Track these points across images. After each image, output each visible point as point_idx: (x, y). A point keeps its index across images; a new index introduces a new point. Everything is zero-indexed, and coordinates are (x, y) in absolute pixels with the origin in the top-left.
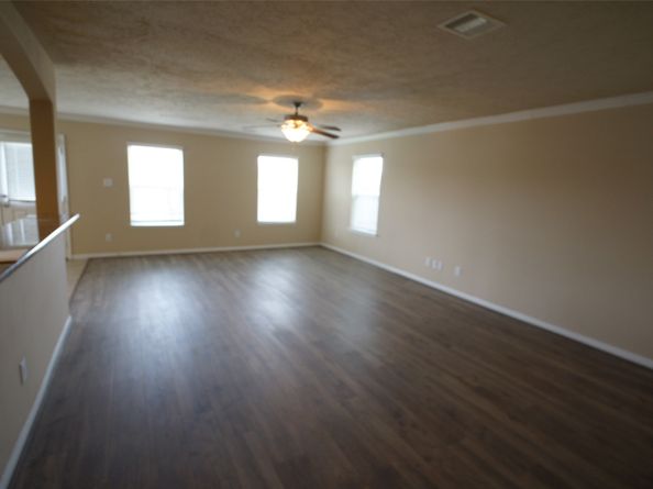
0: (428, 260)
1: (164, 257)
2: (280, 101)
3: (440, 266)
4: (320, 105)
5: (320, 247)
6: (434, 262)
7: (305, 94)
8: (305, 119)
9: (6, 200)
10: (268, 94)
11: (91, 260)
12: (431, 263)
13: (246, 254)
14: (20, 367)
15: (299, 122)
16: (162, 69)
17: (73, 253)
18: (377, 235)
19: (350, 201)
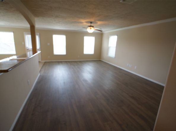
0: (128, 64)
1: (61, 62)
2: (87, 22)
3: (131, 66)
4: (97, 23)
5: (100, 61)
6: (130, 65)
7: (92, 20)
8: (93, 27)
9: (28, 48)
10: (83, 21)
11: (45, 62)
12: (129, 65)
13: (80, 62)
14: (28, 82)
15: (91, 28)
16: (57, 17)
17: (42, 60)
18: (115, 58)
19: (108, 48)
